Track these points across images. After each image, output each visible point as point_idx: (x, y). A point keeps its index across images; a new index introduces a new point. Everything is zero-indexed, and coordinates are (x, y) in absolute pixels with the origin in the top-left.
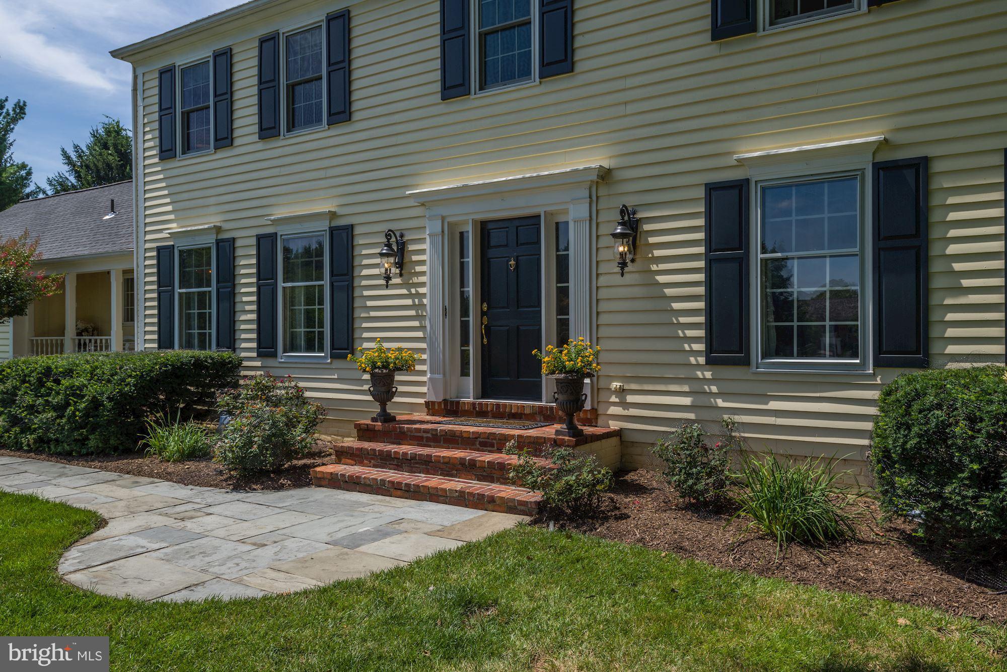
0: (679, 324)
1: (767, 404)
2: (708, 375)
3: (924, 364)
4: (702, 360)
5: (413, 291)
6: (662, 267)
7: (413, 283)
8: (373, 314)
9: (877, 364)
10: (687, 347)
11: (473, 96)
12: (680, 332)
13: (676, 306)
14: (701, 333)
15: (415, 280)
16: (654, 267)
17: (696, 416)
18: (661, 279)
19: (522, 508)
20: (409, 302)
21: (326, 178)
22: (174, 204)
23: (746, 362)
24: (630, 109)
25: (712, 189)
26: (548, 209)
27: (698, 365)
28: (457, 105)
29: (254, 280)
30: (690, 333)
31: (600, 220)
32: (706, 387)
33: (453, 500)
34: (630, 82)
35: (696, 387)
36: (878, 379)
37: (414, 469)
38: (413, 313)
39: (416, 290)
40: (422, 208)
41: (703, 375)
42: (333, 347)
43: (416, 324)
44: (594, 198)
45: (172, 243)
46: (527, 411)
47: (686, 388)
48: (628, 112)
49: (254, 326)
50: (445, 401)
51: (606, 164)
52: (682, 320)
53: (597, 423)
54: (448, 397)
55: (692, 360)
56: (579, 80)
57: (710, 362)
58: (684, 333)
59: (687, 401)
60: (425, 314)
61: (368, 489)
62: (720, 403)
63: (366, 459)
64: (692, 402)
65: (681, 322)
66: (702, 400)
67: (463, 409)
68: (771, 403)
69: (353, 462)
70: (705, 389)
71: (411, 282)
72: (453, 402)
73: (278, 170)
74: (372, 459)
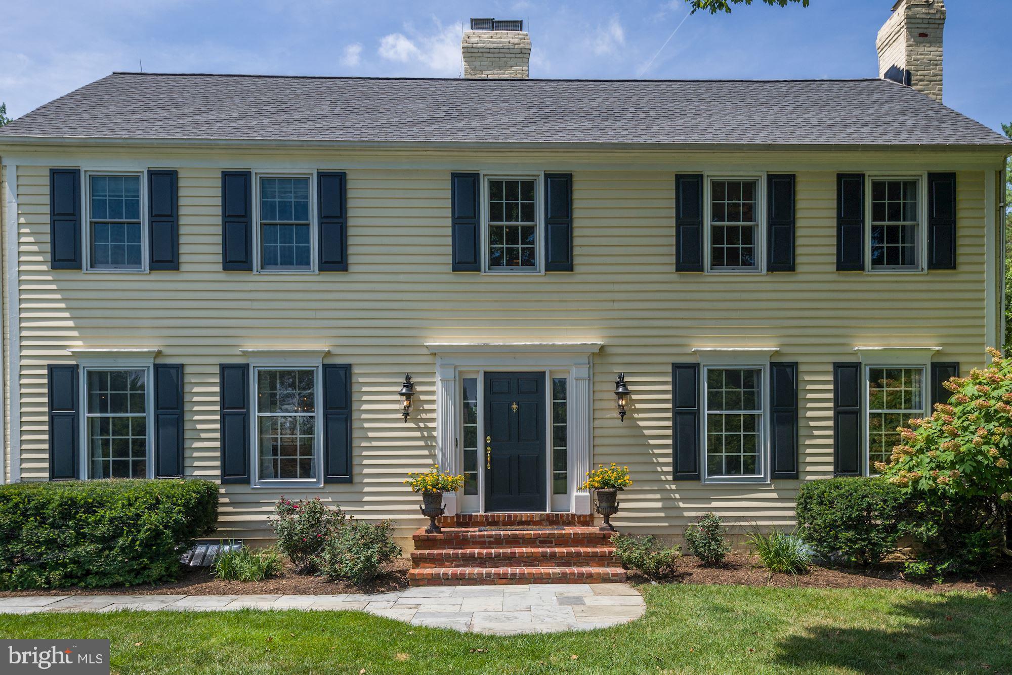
0: (654, 454)
1: (710, 504)
2: (673, 487)
3: (796, 477)
4: (670, 478)
5: (422, 425)
6: (642, 415)
7: (422, 419)
8: (375, 444)
9: (773, 478)
10: (659, 469)
11: (482, 273)
12: (654, 459)
13: (652, 442)
14: (670, 460)
15: (424, 416)
16: (636, 416)
17: (665, 514)
18: (641, 424)
19: (615, 578)
20: (418, 434)
21: (315, 319)
22: (77, 320)
23: (698, 478)
24: (617, 305)
25: (676, 367)
26: (553, 368)
27: (667, 481)
28: (466, 277)
29: (218, 408)
30: (661, 460)
31: (596, 380)
32: (672, 495)
33: (555, 580)
34: (617, 287)
35: (666, 495)
36: (773, 486)
37: (497, 565)
38: (422, 443)
39: (425, 425)
40: (431, 357)
41: (670, 487)
42: (327, 473)
43: (426, 452)
44: (592, 365)
45: (74, 363)
46: (536, 519)
47: (658, 496)
48: (616, 308)
49: (218, 454)
50: (458, 516)
51: (600, 342)
52: (656, 451)
53: (593, 524)
54: (459, 512)
55: (663, 478)
56: (578, 278)
57: (676, 479)
58: (657, 460)
59: (659, 505)
60: (434, 444)
61: (473, 582)
62: (681, 505)
63: (447, 561)
64: (662, 505)
65: (655, 453)
66: (670, 504)
67: (476, 520)
68: (713, 503)
69: (433, 565)
70: (671, 496)
71: (419, 417)
72: (466, 515)
73: (250, 303)
74: (454, 561)
